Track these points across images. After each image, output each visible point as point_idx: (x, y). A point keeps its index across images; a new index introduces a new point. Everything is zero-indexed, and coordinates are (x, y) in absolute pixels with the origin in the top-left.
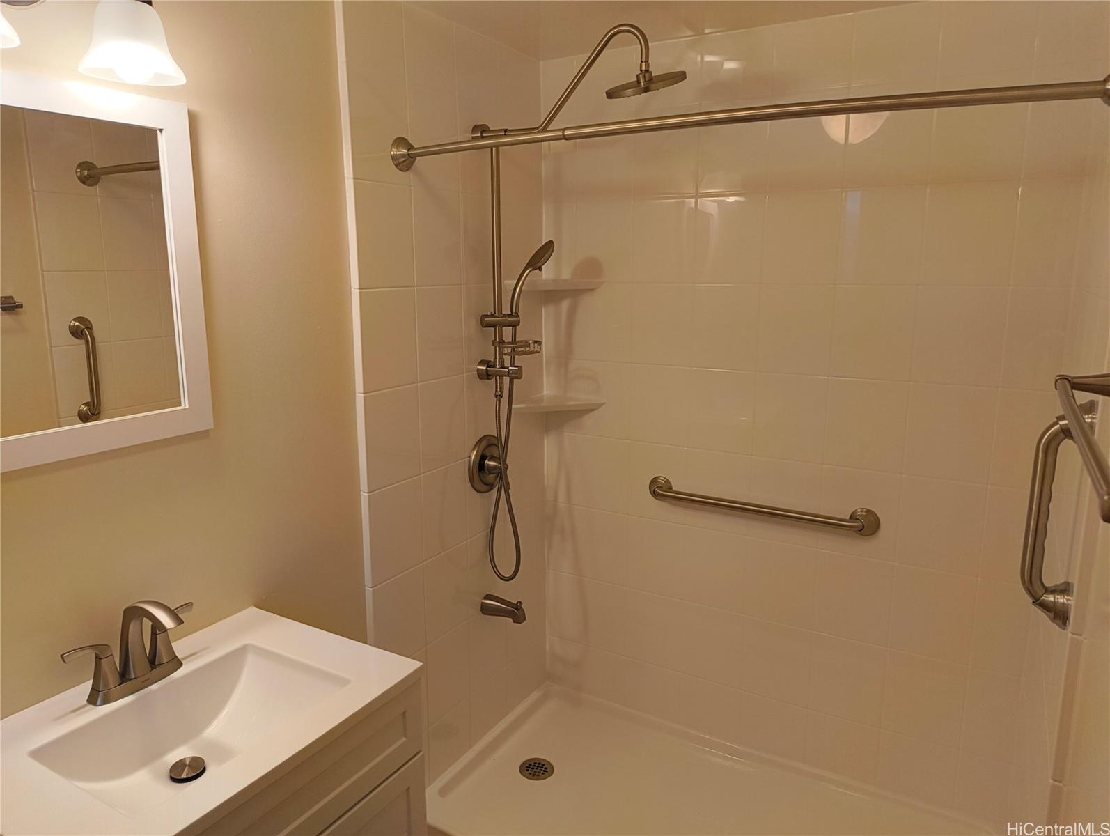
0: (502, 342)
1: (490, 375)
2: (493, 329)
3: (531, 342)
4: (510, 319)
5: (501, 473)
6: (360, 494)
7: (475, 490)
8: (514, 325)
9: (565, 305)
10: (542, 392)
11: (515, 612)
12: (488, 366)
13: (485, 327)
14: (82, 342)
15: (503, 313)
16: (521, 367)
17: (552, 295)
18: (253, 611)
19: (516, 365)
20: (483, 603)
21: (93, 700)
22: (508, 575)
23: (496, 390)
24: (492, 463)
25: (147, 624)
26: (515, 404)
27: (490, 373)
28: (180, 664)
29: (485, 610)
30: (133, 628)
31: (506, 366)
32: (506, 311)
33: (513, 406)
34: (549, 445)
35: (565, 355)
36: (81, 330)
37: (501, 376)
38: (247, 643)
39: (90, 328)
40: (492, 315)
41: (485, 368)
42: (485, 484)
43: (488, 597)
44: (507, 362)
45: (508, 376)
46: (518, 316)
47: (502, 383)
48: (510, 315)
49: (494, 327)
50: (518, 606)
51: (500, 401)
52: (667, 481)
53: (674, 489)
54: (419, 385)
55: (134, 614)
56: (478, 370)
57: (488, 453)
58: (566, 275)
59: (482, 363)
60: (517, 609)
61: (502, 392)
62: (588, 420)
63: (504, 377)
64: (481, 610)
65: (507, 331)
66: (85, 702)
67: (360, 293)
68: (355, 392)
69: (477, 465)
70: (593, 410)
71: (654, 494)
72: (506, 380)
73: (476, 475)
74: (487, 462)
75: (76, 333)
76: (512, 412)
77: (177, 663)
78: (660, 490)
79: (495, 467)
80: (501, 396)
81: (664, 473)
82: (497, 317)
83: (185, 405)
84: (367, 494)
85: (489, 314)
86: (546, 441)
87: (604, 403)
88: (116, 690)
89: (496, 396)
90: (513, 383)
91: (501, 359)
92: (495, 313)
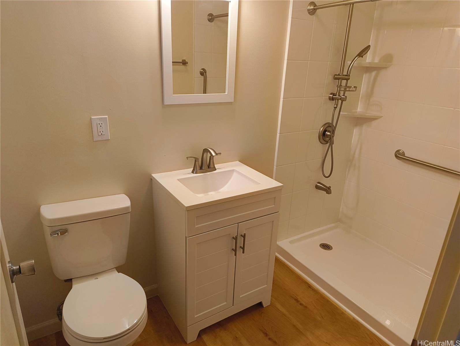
0: (341, 85)
1: (333, 99)
2: (338, 80)
3: (353, 87)
4: (346, 77)
5: (331, 137)
6: (277, 134)
7: (320, 142)
8: (347, 80)
9: (374, 73)
10: (357, 109)
11: (328, 190)
12: (333, 95)
13: (335, 79)
14: (203, 77)
15: (344, 74)
16: (346, 96)
17: (368, 69)
18: (238, 162)
19: (345, 95)
20: (316, 185)
21: (193, 172)
22: (327, 175)
23: (335, 105)
24: (328, 133)
25: (209, 155)
26: (342, 112)
27: (334, 98)
28: (216, 170)
29: (317, 187)
30: (205, 155)
31: (340, 96)
32: (345, 73)
33: (341, 113)
34: (356, 131)
35: (370, 95)
36: (203, 73)
37: (338, 100)
38: (235, 169)
39: (206, 72)
40: (339, 75)
41: (332, 96)
42: (325, 141)
43: (319, 183)
44: (342, 94)
45: (340, 99)
46: (350, 76)
47: (338, 102)
48: (347, 75)
49: (338, 79)
50: (329, 188)
51: (335, 109)
52: (404, 152)
53: (406, 155)
54: (304, 98)
55: (206, 151)
56: (329, 97)
57: (328, 129)
58: (376, 60)
59: (331, 94)
60: (328, 189)
61: (337, 106)
62: (374, 123)
63: (339, 100)
64: (316, 187)
65: (344, 82)
66: (191, 172)
67: (287, 62)
68: (280, 98)
69: (322, 133)
70: (377, 119)
71: (396, 156)
72: (340, 101)
73: (321, 137)
74: (326, 133)
75: (202, 74)
76: (340, 115)
77: (215, 169)
78: (399, 155)
79: (329, 135)
80: (336, 107)
81: (403, 149)
82: (341, 76)
83: (226, 93)
84: (279, 134)
85: (337, 74)
86: (355, 130)
87: (382, 117)
88: (198, 171)
89: (334, 107)
90: (342, 103)
91: (339, 93)
92: (340, 74)
